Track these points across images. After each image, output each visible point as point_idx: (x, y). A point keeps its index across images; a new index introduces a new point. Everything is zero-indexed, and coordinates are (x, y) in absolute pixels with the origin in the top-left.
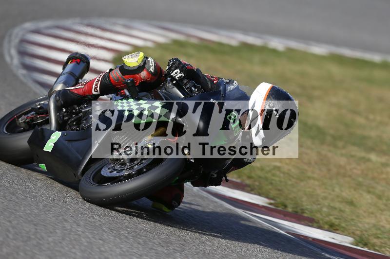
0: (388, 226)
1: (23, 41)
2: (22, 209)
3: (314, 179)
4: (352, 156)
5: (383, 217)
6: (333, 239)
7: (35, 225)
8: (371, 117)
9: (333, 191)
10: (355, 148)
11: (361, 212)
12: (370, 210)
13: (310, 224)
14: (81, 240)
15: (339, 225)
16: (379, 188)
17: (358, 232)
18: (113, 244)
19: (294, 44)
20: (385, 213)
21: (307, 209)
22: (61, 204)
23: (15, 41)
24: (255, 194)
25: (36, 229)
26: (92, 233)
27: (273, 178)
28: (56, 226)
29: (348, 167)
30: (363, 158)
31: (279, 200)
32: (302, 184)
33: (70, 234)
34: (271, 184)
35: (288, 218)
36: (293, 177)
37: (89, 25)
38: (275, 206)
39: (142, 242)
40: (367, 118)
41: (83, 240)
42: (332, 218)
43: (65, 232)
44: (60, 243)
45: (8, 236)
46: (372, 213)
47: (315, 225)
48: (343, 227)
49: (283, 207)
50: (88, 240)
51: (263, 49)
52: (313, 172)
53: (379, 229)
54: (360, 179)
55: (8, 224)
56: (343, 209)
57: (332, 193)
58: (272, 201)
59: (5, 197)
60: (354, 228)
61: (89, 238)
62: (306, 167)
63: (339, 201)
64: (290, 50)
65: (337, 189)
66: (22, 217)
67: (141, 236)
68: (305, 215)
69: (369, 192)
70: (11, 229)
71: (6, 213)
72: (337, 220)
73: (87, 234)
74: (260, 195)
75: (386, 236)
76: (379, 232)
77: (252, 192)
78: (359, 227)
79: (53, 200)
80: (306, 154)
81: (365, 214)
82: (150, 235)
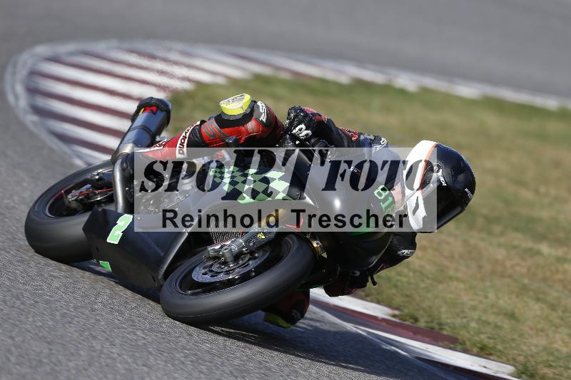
0: (565, 350)
1: (34, 73)
2: (31, 319)
3: (458, 279)
4: (515, 247)
5: (558, 336)
6: (485, 367)
7: (48, 343)
8: (543, 189)
9: (486, 297)
10: (519, 235)
11: (526, 329)
12: (539, 326)
13: (452, 346)
14: (117, 367)
15: (494, 348)
16: (553, 294)
17: (521, 358)
18: (162, 373)
19: (430, 82)
20: (560, 330)
21: (447, 324)
22: (87, 312)
23: (22, 73)
24: (372, 301)
25: (50, 349)
26: (132, 356)
27: (399, 278)
28: (79, 345)
29: (508, 264)
30: (531, 250)
31: (406, 311)
32: (440, 287)
33: (99, 357)
34: (396, 286)
35: (419, 336)
36: (428, 278)
37: (132, 51)
38: (400, 319)
39: (205, 370)
40: (537, 192)
41: (119, 366)
42: (483, 336)
43: (94, 354)
44: (86, 369)
45: (8, 359)
46: (542, 330)
47: (459, 347)
48: (500, 351)
49: (412, 321)
50: (127, 366)
51: (386, 89)
52: (457, 270)
53: (552, 354)
54: (526, 281)
55: (10, 341)
56: (499, 324)
57: (485, 301)
58: (397, 312)
59: (5, 302)
60: (515, 352)
61: (127, 363)
62: (446, 263)
63: (494, 313)
64: (425, 91)
65: (491, 296)
66: (29, 332)
67: (205, 361)
68: (445, 333)
69: (538, 300)
70: (13, 349)
71: (6, 326)
72: (491, 341)
73: (125, 357)
74: (378, 302)
75: (561, 364)
76: (551, 358)
77: (368, 299)
78: (523, 351)
79: (76, 308)
80: (448, 243)
81: (531, 332)
82: (218, 361)
